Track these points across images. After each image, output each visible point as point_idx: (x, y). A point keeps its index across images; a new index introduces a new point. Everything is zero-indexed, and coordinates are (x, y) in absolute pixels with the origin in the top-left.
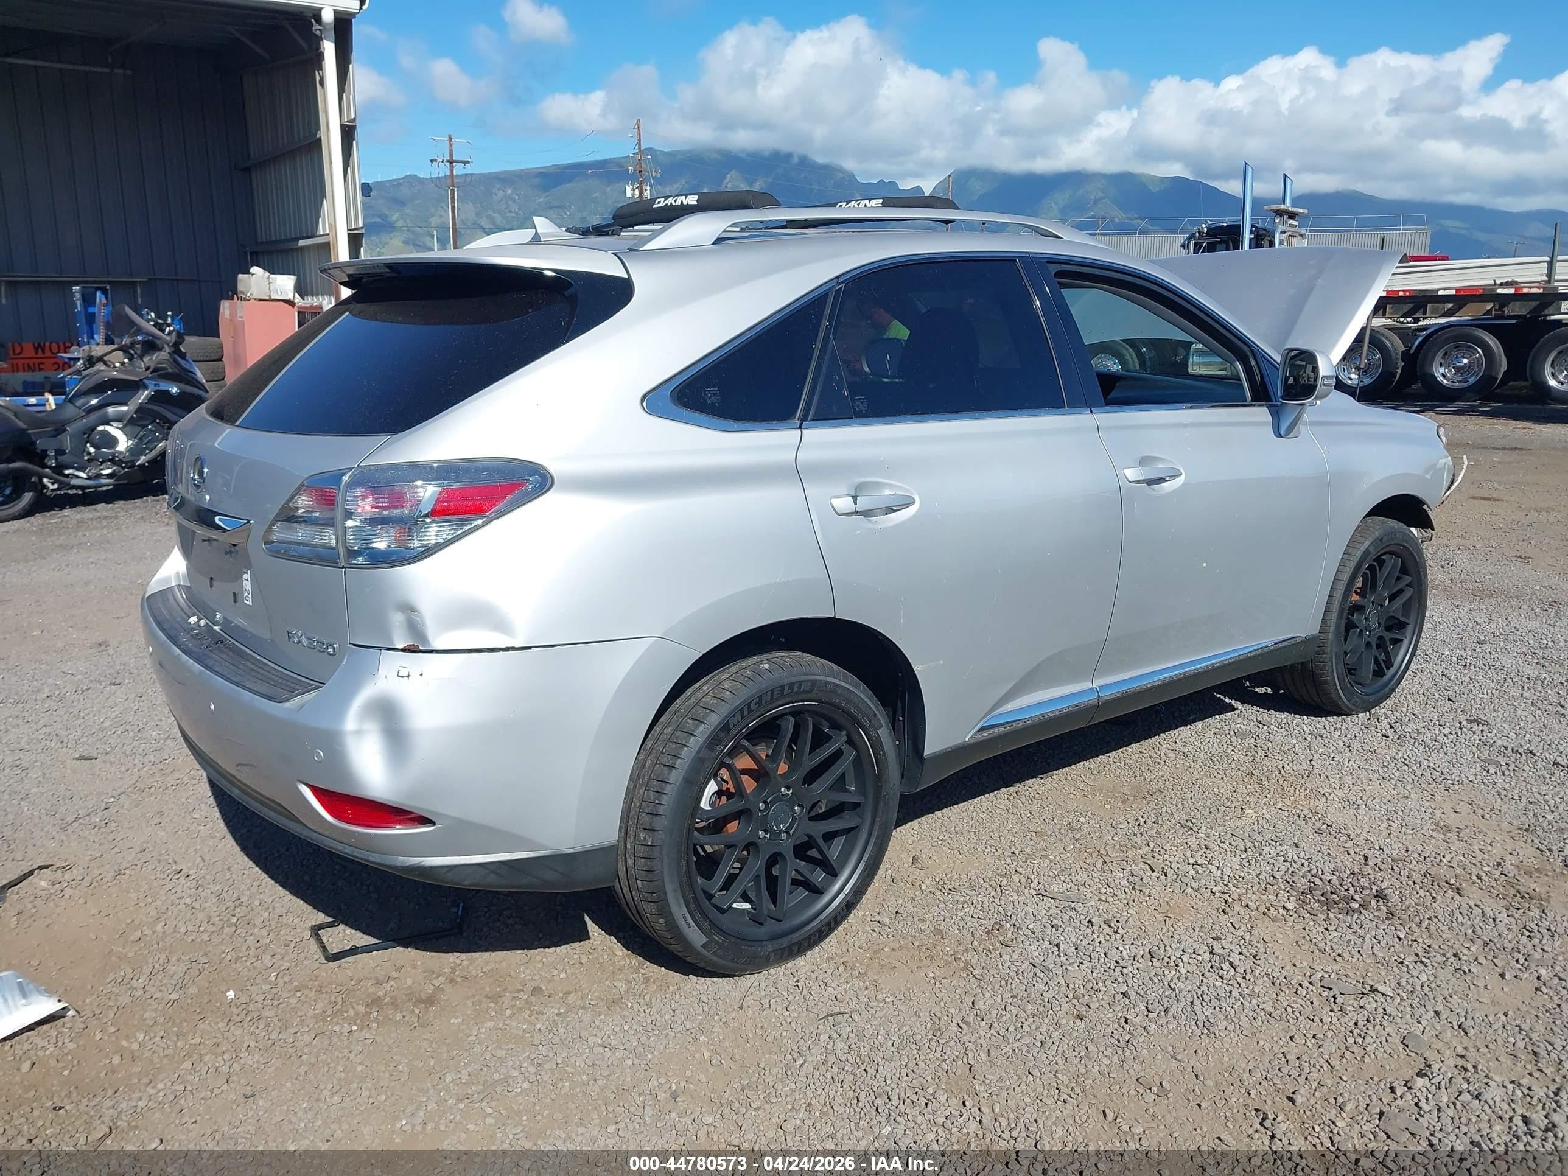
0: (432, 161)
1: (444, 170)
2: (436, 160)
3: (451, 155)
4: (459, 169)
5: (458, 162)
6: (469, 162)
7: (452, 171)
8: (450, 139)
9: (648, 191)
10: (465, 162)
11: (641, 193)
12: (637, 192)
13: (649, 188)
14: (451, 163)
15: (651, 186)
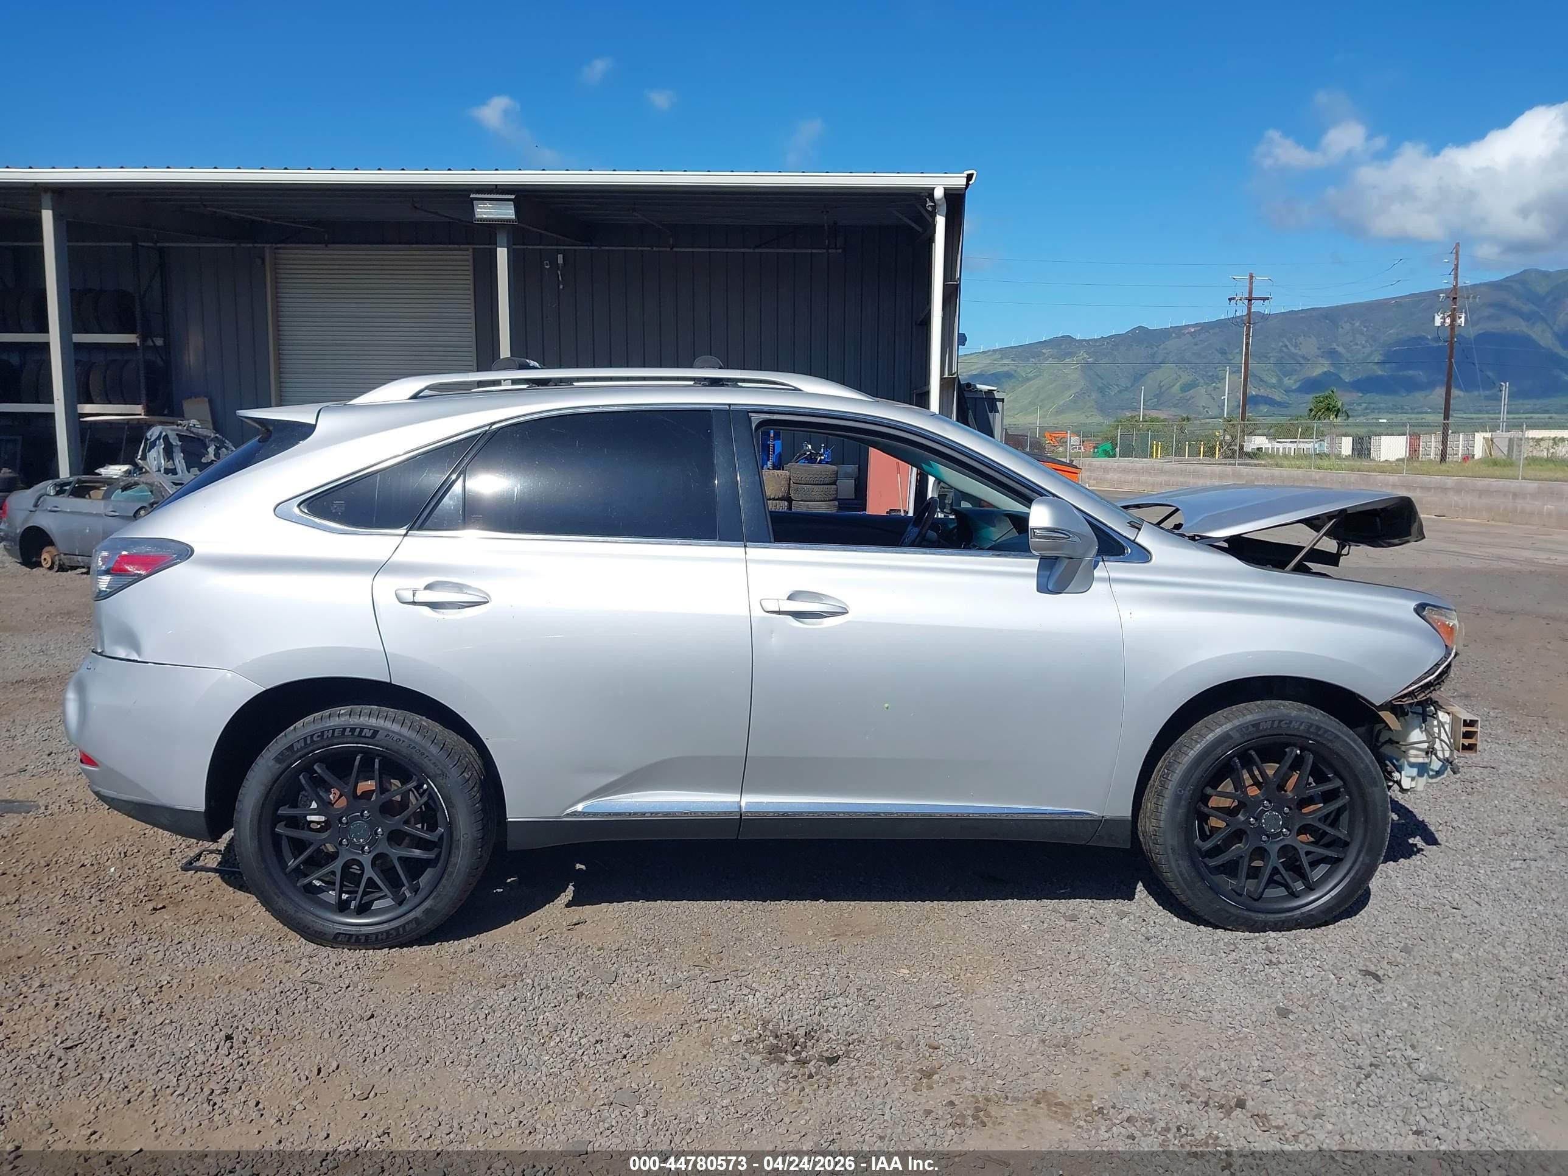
0: (1230, 299)
1: (1242, 310)
2: (1234, 299)
3: (1251, 293)
4: (1257, 307)
5: (1256, 299)
6: (1268, 299)
7: (1249, 309)
8: (1251, 277)
9: (1463, 319)
10: (1264, 299)
11: (1453, 320)
12: (1448, 321)
13: (1463, 316)
14: (1250, 300)
15: (1466, 313)
